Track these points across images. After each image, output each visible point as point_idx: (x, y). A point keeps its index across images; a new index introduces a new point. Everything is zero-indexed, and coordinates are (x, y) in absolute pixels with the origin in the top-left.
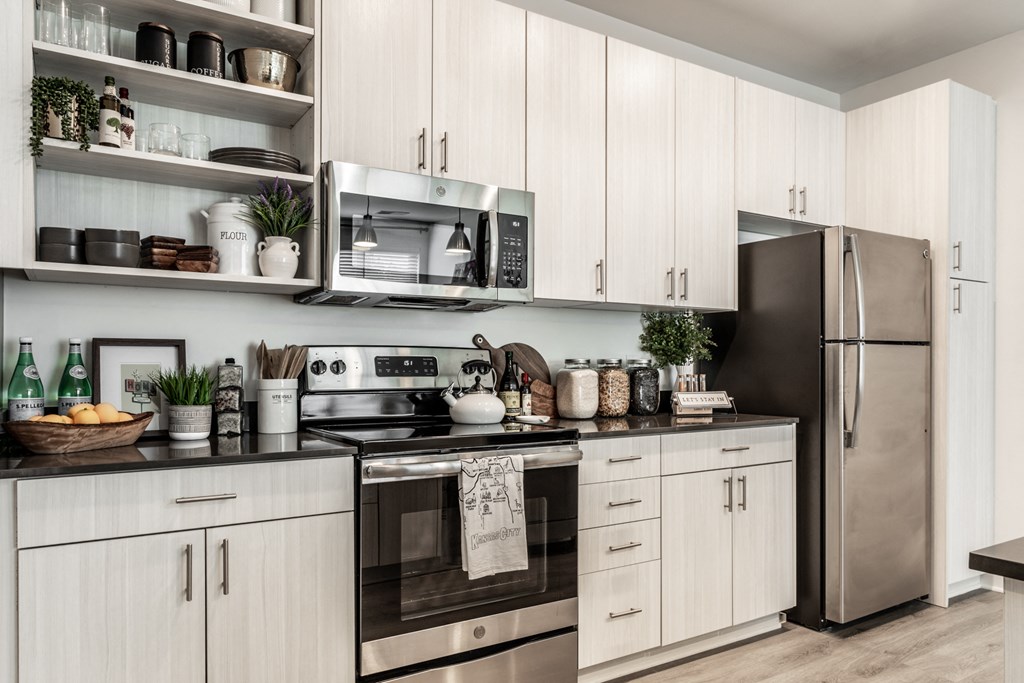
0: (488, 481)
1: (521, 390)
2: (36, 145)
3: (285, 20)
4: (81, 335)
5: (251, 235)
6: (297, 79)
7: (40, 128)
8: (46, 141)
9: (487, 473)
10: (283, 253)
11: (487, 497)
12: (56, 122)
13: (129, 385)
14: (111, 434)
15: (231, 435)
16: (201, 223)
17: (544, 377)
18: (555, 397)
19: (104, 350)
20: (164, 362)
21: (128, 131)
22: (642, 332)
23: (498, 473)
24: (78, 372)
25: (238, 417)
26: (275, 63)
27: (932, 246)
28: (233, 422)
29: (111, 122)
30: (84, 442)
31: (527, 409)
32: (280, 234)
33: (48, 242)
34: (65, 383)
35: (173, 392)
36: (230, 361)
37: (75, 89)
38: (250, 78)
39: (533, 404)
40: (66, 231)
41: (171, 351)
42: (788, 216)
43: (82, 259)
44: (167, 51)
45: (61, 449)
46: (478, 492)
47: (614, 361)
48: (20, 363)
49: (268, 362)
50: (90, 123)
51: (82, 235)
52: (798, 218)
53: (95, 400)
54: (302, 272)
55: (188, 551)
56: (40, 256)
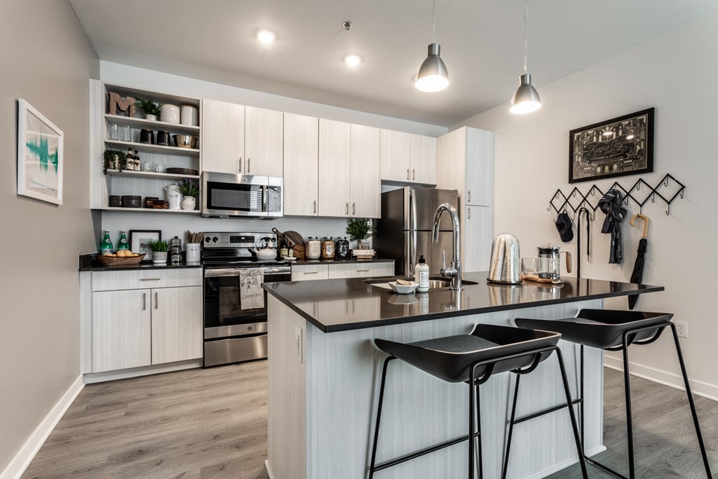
0: (249, 278)
1: (289, 249)
2: (105, 172)
3: (193, 125)
4: (126, 229)
5: (179, 196)
6: (195, 144)
7: (107, 166)
8: (108, 170)
9: (250, 275)
10: (190, 201)
11: (249, 283)
12: (111, 163)
13: (142, 245)
14: (128, 260)
15: (176, 262)
16: (165, 192)
17: (301, 243)
18: (305, 251)
19: (133, 233)
20: (154, 237)
21: (137, 164)
22: (348, 227)
23: (254, 275)
24: (124, 241)
25: (179, 256)
26: (188, 139)
27: (459, 192)
28: (177, 258)
29: (130, 162)
30: (119, 262)
31: (291, 255)
32: (188, 195)
33: (113, 200)
34: (120, 245)
35: (154, 247)
36: (176, 237)
37: (117, 153)
38: (179, 145)
39: (294, 253)
40: (119, 196)
41: (157, 234)
42: (407, 181)
43: (123, 206)
44: (150, 138)
45: (112, 264)
46: (246, 281)
47: (329, 238)
48: (105, 238)
49: (190, 238)
50: (123, 164)
51: (123, 197)
52: (412, 181)
53: (130, 249)
54: (197, 208)
55: (144, 295)
56: (110, 205)
